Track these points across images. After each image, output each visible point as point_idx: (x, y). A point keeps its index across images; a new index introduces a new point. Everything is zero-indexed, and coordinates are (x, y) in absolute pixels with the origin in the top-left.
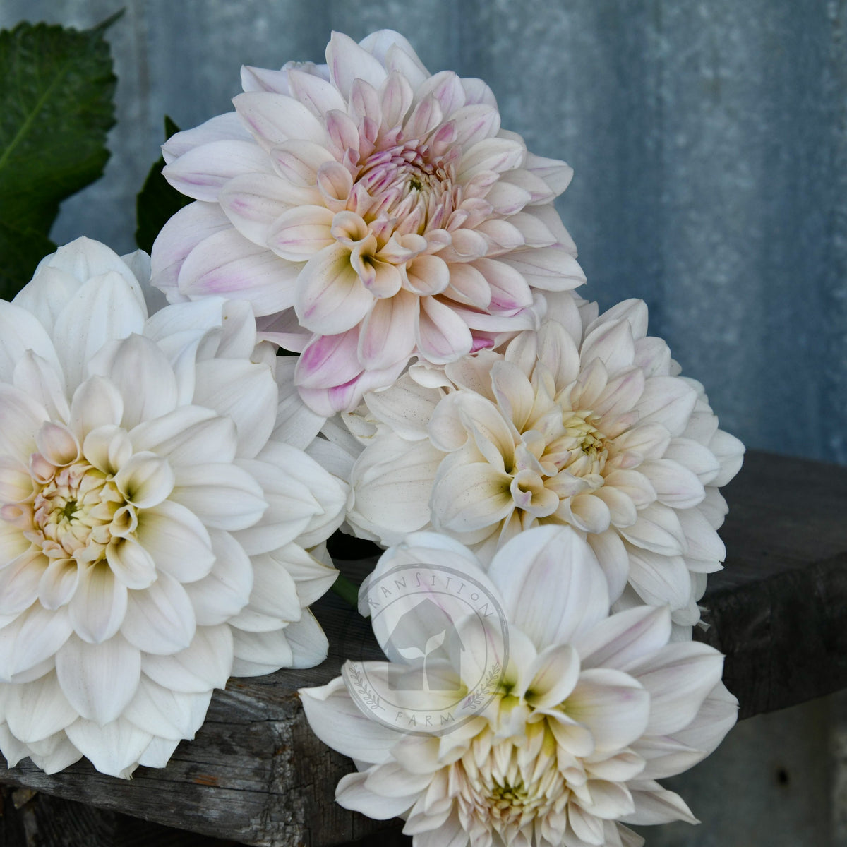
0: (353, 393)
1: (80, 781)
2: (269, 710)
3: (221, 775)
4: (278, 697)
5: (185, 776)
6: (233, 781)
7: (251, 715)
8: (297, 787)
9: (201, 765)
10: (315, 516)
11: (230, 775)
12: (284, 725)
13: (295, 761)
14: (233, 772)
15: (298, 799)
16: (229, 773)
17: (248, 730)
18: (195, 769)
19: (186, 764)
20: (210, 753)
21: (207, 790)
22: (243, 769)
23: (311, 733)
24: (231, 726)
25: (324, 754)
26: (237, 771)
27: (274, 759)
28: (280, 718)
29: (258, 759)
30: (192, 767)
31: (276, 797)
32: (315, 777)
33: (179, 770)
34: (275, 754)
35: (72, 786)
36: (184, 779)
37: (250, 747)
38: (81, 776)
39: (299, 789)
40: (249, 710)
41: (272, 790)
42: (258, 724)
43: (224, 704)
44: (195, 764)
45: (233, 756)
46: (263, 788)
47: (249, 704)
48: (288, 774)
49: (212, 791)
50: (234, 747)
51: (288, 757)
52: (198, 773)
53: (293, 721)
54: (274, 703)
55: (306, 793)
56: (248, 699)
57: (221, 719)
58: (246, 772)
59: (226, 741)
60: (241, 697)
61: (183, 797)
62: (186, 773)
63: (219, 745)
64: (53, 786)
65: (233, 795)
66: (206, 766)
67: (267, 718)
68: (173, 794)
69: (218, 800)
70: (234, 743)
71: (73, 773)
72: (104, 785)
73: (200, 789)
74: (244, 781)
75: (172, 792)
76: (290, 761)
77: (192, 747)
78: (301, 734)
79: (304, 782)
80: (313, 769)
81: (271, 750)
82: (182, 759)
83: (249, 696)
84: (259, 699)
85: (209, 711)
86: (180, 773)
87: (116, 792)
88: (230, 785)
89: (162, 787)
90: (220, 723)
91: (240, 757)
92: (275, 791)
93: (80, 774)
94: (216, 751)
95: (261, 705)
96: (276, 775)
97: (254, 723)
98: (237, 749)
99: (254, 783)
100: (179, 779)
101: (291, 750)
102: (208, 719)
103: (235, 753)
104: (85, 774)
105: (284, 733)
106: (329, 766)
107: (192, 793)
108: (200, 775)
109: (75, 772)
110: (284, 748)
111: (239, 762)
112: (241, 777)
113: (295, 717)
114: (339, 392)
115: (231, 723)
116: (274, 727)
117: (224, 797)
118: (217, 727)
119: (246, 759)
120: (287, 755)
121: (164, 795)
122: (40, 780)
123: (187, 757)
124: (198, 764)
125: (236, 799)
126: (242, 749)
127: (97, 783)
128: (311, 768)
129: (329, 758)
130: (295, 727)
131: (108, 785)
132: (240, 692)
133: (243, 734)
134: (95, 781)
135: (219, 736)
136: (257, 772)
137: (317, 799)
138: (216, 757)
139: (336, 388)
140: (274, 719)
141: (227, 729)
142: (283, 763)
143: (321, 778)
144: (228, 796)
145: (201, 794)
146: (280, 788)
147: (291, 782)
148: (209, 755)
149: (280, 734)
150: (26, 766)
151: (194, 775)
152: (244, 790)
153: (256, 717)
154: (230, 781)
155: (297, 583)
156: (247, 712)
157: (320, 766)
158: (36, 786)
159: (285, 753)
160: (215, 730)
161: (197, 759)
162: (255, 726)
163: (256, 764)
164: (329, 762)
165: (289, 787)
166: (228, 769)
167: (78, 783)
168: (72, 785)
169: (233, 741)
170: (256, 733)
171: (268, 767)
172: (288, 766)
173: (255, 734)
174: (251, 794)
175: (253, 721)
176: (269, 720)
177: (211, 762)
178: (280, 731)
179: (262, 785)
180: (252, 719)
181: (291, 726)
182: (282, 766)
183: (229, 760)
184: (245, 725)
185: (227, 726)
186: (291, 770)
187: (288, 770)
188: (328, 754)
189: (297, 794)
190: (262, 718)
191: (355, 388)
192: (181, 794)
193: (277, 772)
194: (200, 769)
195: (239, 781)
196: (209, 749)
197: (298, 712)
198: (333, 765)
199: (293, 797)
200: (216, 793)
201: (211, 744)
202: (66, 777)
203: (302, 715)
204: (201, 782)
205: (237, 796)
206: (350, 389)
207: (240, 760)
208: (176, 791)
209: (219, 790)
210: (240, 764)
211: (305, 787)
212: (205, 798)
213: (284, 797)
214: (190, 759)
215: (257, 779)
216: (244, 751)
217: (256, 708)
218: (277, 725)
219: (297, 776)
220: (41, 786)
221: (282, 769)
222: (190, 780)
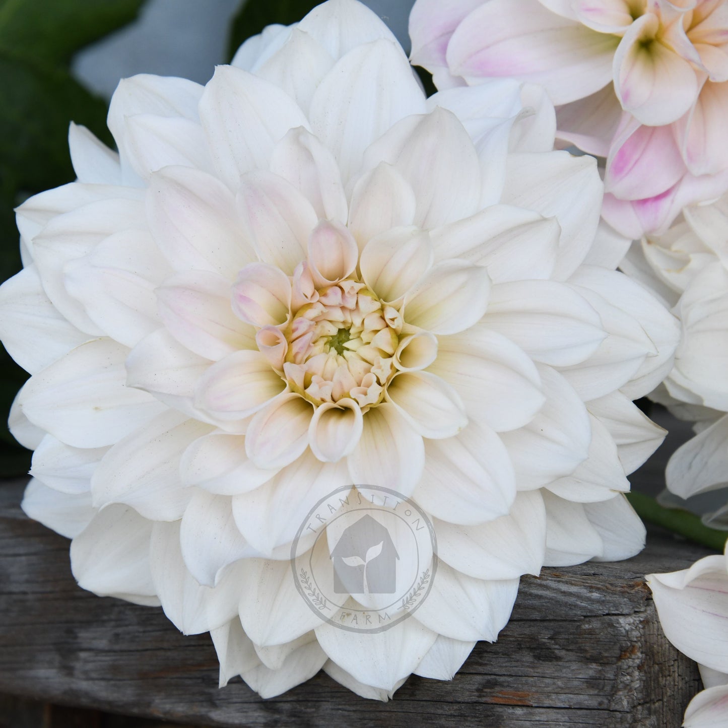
0: (668, 209)
1: (309, 710)
2: (609, 602)
3: (534, 689)
4: (616, 586)
5: (476, 693)
6: (554, 696)
7: (584, 608)
8: (647, 703)
9: (502, 679)
10: (648, 357)
11: (550, 689)
12: (632, 621)
13: (646, 667)
14: (554, 684)
15: (646, 718)
16: (547, 686)
17: (579, 626)
18: (491, 684)
19: (478, 678)
20: (517, 661)
21: (510, 710)
22: (569, 679)
23: (661, 634)
24: (552, 624)
25: (672, 663)
26: (560, 683)
27: (620, 664)
28: (626, 611)
29: (594, 666)
30: (488, 681)
31: (619, 715)
32: (664, 691)
33: (468, 687)
34: (620, 658)
35: (293, 719)
36: (474, 699)
37: (581, 650)
38: (310, 704)
39: (648, 705)
40: (578, 603)
41: (613, 706)
42: (593, 619)
43: (540, 597)
44: (493, 677)
45: (555, 663)
46: (600, 704)
47: (578, 596)
48: (637, 684)
49: (519, 711)
50: (556, 651)
51: (637, 661)
52: (497, 689)
53: (642, 615)
54: (614, 593)
55: (656, 712)
56: (573, 589)
57: (536, 615)
58: (576, 683)
59: (544, 644)
60: (564, 588)
61: (472, 722)
62: (478, 690)
63: (531, 649)
64: (262, 720)
65: (552, 715)
66: (510, 679)
67: (607, 612)
68: (457, 719)
69: (528, 723)
70: (557, 647)
71: (298, 701)
72: (346, 713)
73: (500, 710)
74: (571, 696)
75: (455, 716)
76: (639, 668)
77: (490, 655)
78: (651, 632)
79: (653, 697)
80: (662, 681)
81: (617, 652)
82: (472, 671)
83: (575, 585)
84: (591, 588)
85: (517, 606)
86: (469, 690)
87: (365, 722)
88: (547, 703)
89: (440, 712)
90: (536, 620)
91: (567, 664)
92: (617, 707)
93: (309, 701)
94: (528, 657)
95: (595, 595)
96: (621, 686)
97: (587, 619)
98: (562, 653)
99: (587, 697)
100: (467, 699)
101: (642, 653)
102: (516, 617)
103: (558, 658)
104: (316, 701)
105: (632, 630)
106: (677, 679)
107: (487, 716)
108: (499, 692)
109: (301, 699)
110: (632, 649)
111: (564, 670)
112: (567, 691)
113: (645, 611)
114: (650, 206)
115: (550, 620)
116: (619, 623)
117: (538, 718)
118: (530, 626)
119: (574, 666)
120: (638, 658)
121: (443, 722)
122: (245, 714)
123: (480, 669)
124: (497, 677)
125: (557, 721)
126: (570, 653)
127: (334, 712)
128: (660, 679)
129: (676, 669)
130: (646, 622)
131: (352, 714)
132: (559, 582)
133: (573, 634)
134: (332, 709)
135: (533, 638)
136: (592, 683)
137: (665, 721)
138: (529, 667)
139: (644, 202)
140: (617, 612)
141: (547, 628)
142: (630, 670)
143: (669, 694)
144: (544, 718)
145: (502, 716)
146: (625, 703)
147: (640, 696)
148: (516, 664)
149: (627, 631)
150: (223, 697)
151: (490, 692)
152: (570, 708)
153: (591, 611)
154: (548, 696)
155: (619, 446)
156: (576, 606)
157: (668, 678)
158: (237, 722)
159: (633, 656)
160: (527, 631)
161: (496, 670)
162: (589, 623)
163: (591, 673)
164: (677, 675)
165: (636, 703)
166: (547, 681)
167: (305, 713)
168: (295, 716)
169: (556, 644)
170: (591, 632)
171: (610, 675)
172: (636, 673)
173: (590, 634)
174: (579, 712)
175: (585, 617)
176: (608, 614)
177: (520, 674)
178: (628, 627)
179: (600, 699)
180: (585, 614)
181: (641, 622)
182: (628, 674)
183: (548, 668)
184: (575, 621)
185: (546, 624)
186: (640, 680)
187: (636, 680)
188: (676, 662)
189: (646, 712)
190: (600, 612)
191: (673, 201)
192: (469, 719)
193: (621, 682)
194: (501, 684)
195: (563, 697)
196: (517, 656)
197: (648, 605)
198: (680, 678)
199: (640, 716)
200: (525, 714)
201: (520, 649)
202: (286, 706)
203: (652, 608)
204: (501, 701)
205: (559, 716)
206: (666, 204)
207: (565, 667)
208: (461, 715)
209: (530, 710)
210: (566, 673)
211: (654, 703)
212: (507, 722)
213: (629, 716)
214: (485, 672)
215: (592, 692)
216: (571, 656)
217: (589, 599)
218: (622, 620)
219: (647, 688)
220: (244, 721)
221: (628, 677)
222: (484, 700)
